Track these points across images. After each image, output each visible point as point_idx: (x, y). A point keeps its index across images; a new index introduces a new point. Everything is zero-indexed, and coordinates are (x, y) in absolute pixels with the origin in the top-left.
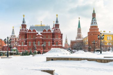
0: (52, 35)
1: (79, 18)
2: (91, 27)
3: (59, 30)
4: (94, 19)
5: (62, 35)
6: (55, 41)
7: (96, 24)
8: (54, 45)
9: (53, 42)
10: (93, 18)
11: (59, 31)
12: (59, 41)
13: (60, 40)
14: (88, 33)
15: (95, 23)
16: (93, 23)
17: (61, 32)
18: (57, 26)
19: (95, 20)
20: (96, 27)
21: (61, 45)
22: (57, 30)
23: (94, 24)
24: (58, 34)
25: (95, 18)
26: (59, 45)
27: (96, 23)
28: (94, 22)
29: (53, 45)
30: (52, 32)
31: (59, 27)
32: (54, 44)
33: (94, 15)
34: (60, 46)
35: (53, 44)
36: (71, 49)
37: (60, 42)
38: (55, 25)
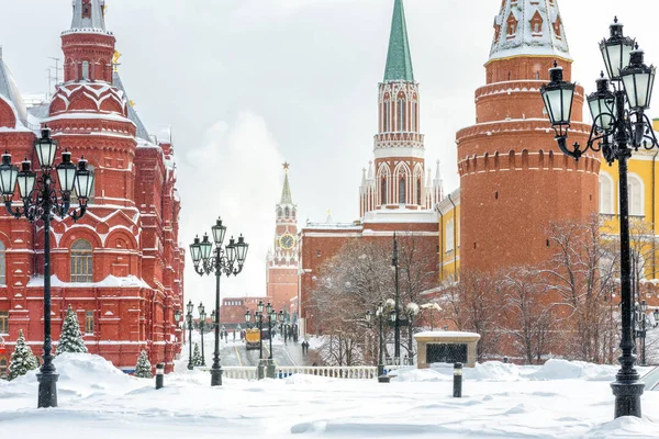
2: (496, 68)
3: (112, 104)
5: (150, 157)
6: (59, 229)
7: (547, 33)
8: (54, 280)
11: (114, 116)
13: (122, 218)
15: (536, 21)
16: (512, 24)
23: (524, 34)
24: (96, 147)
26: (111, 281)
27: (557, 25)
28: (529, 13)
29: (36, 283)
30: (31, 123)
34: (119, 291)
38: (65, 39)
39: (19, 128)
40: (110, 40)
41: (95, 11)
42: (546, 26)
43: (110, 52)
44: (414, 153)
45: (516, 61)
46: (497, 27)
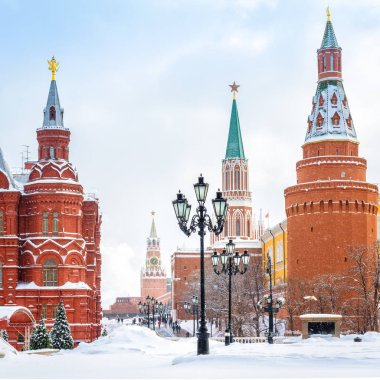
0: (12, 212)
1: (234, 88)
2: (309, 149)
3: (69, 174)
4: (331, 88)
5: (91, 207)
6: (36, 252)
7: (343, 125)
8: (32, 286)
9: (23, 259)
10: (323, 86)
11: (70, 181)
12: (64, 251)
13: (75, 245)
14: (290, 193)
15: (336, 119)
16: (320, 121)
17: (79, 188)
18: (54, 141)
19: (334, 99)
20: (348, 148)
21: (82, 285)
22: (49, 171)
23: (328, 126)
24: (57, 201)
25: (334, 83)
26: (69, 285)
27: (349, 121)
28: (331, 113)
29: (21, 287)
30: (18, 186)
31: (64, 154)
32: (28, 280)
33: (329, 59)
34: (74, 292)
35: (23, 276)
36: (173, 313)
37: (74, 259)
38: (40, 133)
39: (11, 189)
40: (67, 133)
41: (58, 115)
42: (342, 121)
43: (67, 141)
44: (246, 203)
45: (323, 143)
46: (310, 122)
